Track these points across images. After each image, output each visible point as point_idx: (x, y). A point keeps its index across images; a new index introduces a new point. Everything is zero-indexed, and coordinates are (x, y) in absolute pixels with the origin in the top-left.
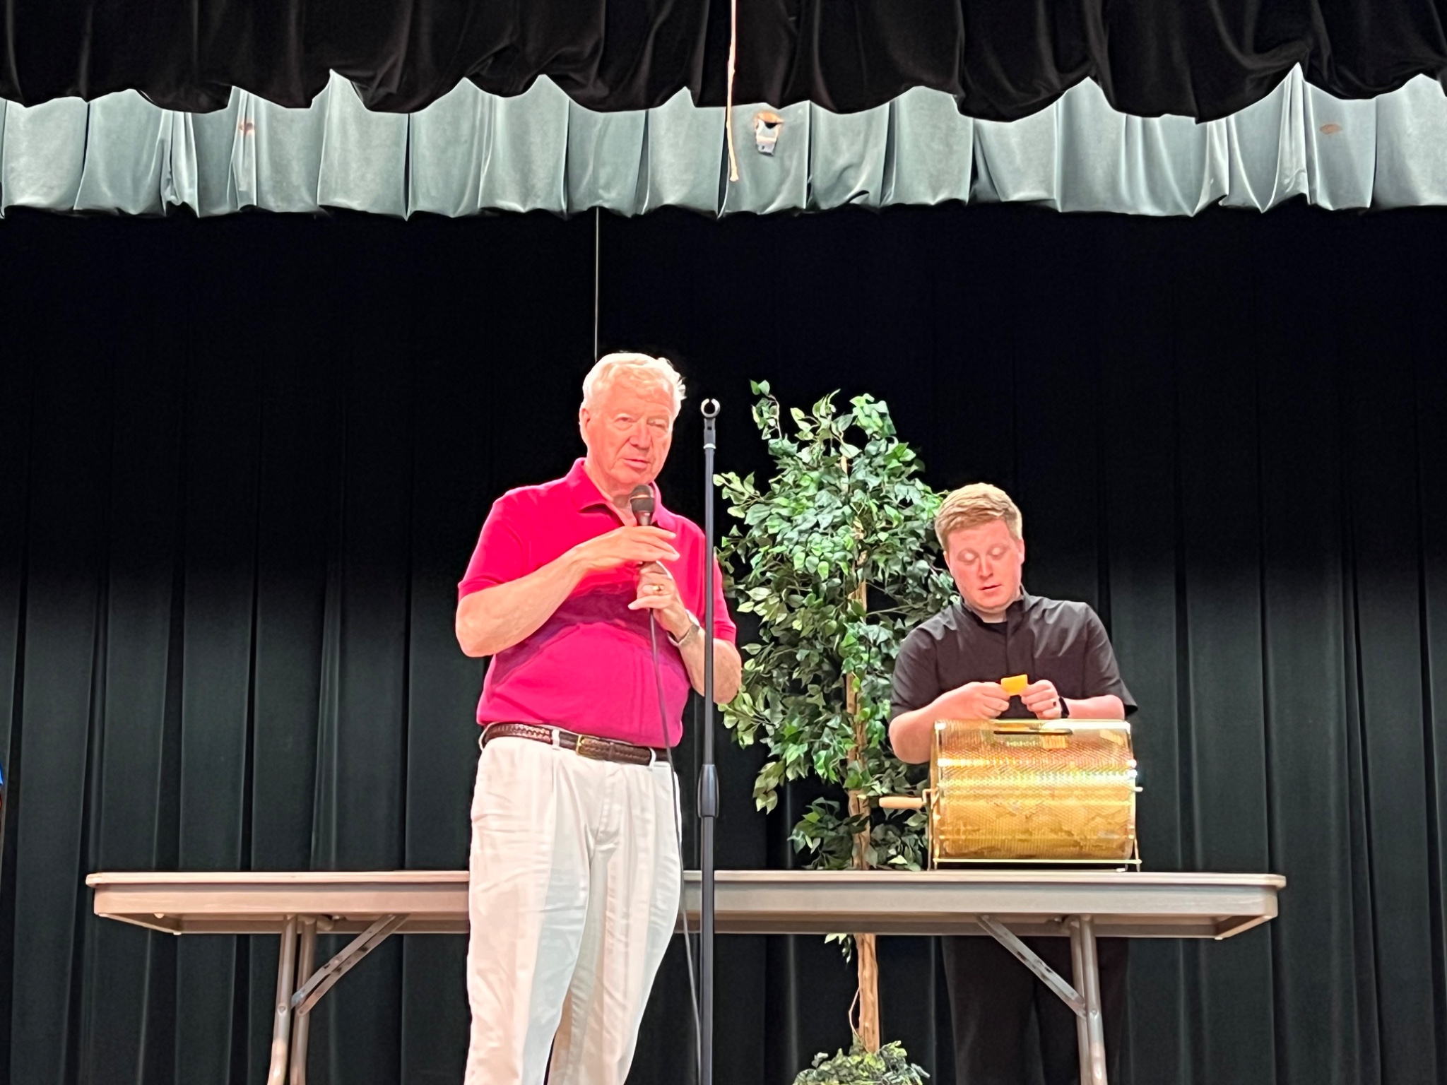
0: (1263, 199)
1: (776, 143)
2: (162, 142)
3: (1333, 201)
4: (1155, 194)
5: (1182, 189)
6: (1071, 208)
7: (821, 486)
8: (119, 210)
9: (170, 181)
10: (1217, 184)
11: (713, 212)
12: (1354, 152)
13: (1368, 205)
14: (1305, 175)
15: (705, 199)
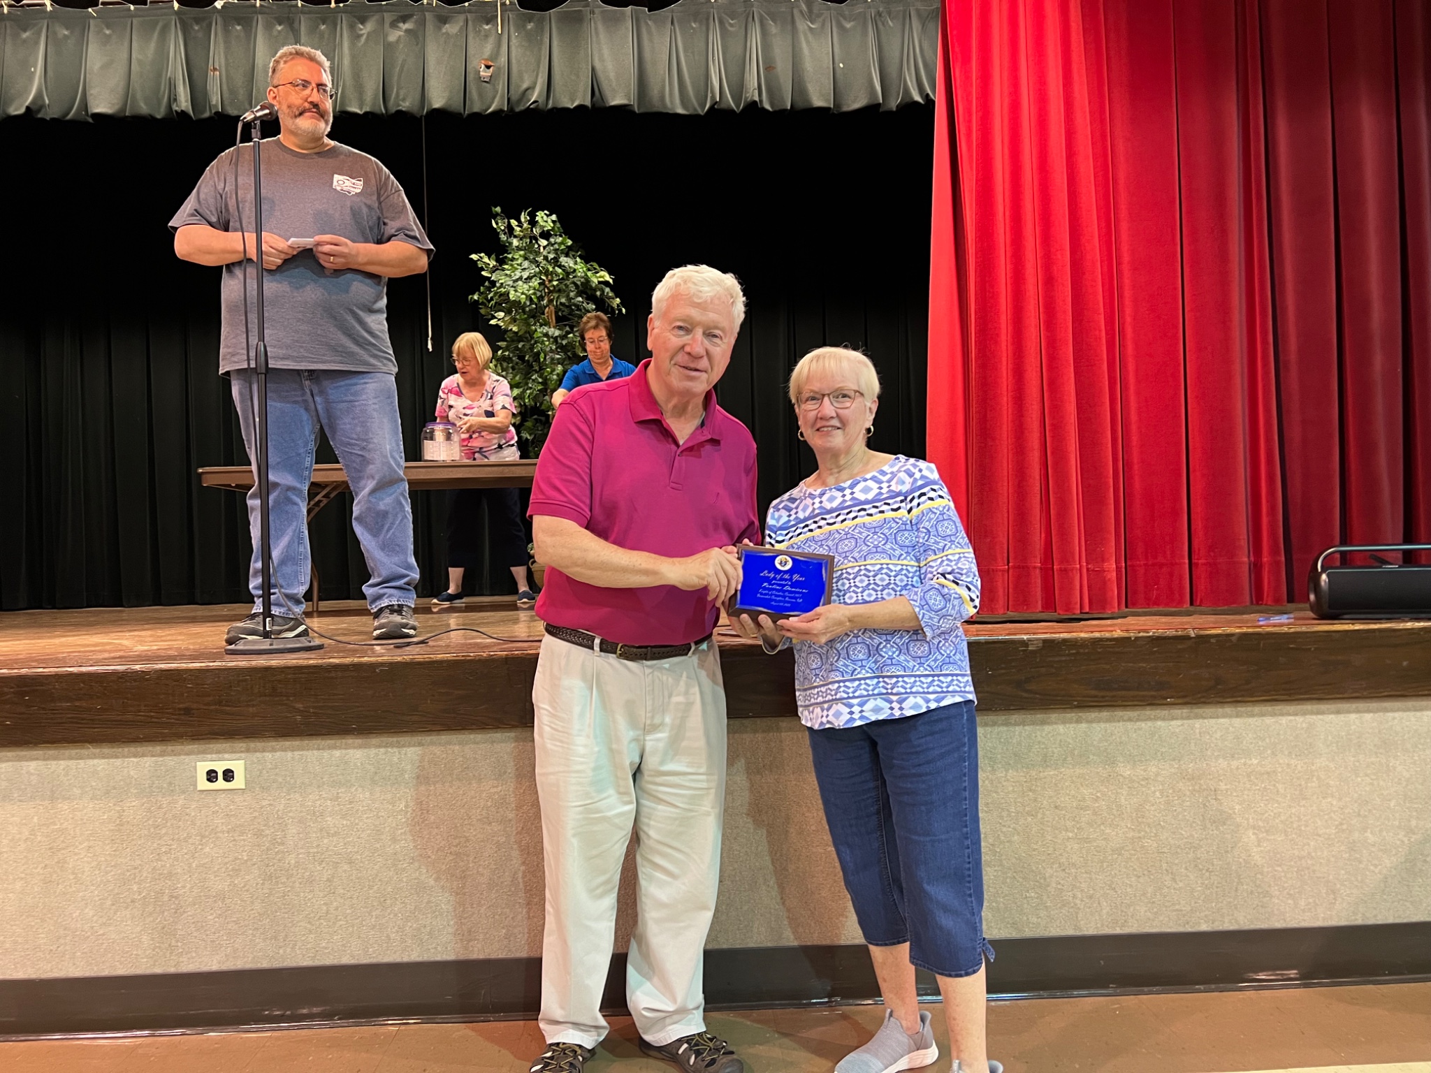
0: (738, 107)
1: (491, 76)
2: (170, 78)
3: (772, 104)
4: (684, 103)
5: (697, 101)
6: (642, 111)
7: (526, 259)
8: (151, 116)
9: (175, 100)
10: (713, 97)
11: (461, 114)
12: (782, 81)
13: (789, 108)
14: (757, 92)
15: (457, 105)
